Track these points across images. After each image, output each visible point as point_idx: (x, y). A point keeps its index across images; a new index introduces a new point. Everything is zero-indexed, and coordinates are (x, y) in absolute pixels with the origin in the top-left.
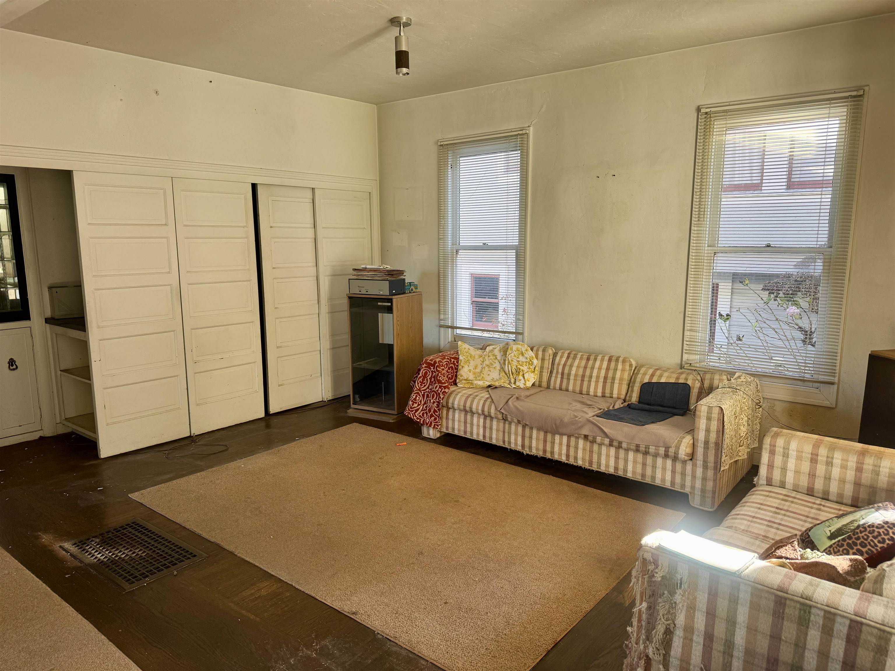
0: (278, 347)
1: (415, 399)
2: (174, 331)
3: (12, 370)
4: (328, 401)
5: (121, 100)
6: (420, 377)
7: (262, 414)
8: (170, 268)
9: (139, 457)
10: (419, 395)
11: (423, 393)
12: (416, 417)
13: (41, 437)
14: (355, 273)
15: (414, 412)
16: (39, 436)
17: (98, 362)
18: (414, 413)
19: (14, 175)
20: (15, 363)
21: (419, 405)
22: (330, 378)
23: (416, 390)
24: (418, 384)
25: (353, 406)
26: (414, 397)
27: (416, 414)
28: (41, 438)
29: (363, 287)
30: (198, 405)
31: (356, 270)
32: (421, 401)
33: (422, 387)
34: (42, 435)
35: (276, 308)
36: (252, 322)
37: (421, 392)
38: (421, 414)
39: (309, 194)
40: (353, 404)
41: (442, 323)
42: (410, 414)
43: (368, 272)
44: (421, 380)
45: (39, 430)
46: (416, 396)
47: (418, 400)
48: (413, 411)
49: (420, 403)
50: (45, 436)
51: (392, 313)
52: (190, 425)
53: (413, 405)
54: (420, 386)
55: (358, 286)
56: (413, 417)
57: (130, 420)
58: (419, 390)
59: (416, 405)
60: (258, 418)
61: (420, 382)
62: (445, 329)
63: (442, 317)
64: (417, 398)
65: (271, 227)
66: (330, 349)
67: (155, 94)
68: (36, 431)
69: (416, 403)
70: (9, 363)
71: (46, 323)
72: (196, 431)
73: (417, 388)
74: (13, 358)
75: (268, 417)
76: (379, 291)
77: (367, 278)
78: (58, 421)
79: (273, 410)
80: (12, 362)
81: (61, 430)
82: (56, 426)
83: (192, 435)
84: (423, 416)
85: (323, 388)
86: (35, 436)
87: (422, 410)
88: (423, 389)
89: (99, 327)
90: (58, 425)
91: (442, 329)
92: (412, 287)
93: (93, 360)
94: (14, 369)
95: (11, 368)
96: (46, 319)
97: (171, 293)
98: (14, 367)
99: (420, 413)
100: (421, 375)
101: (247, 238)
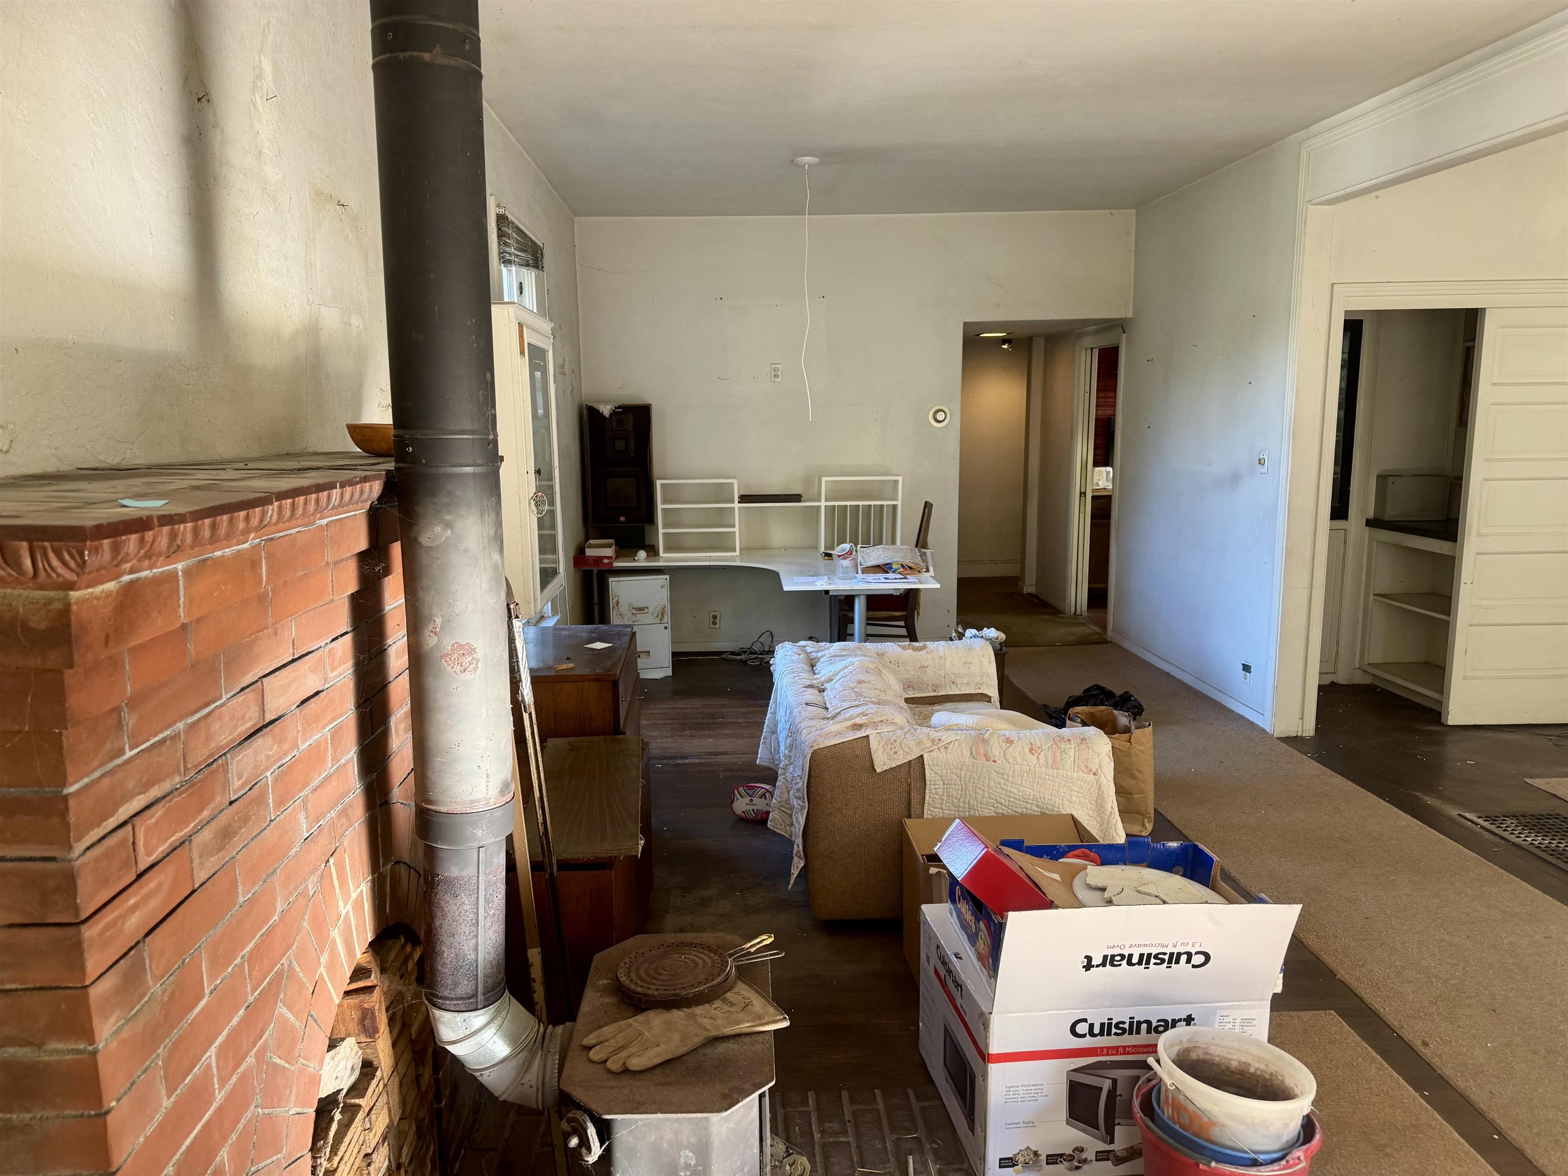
9: (1506, 736)
13: (1333, 682)
16: (1330, 681)
17: (1469, 585)
28: (1334, 684)
34: (1335, 680)
45: (1332, 673)
57: (1497, 678)
68: (1328, 673)
71: (1366, 525)
78: (1357, 666)
81: (1360, 679)
82: (1353, 672)
89: (1479, 535)
90: (1356, 671)
93: (1462, 581)
96: (1367, 520)
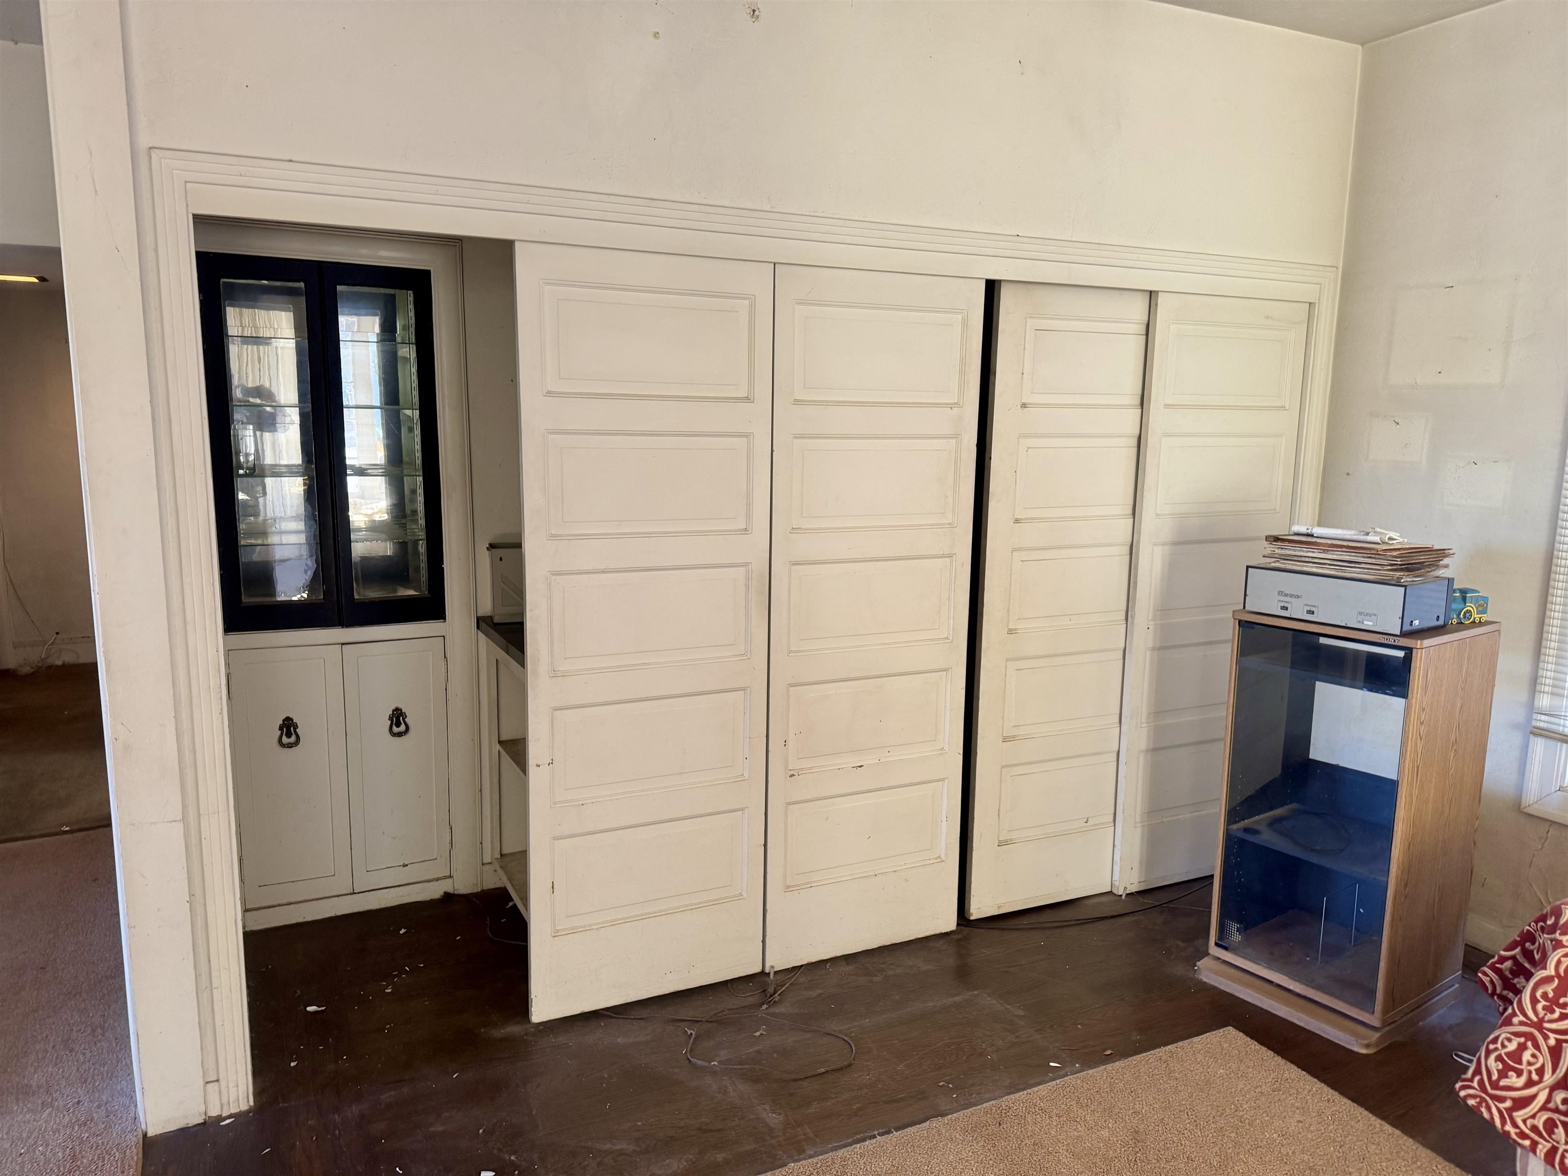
0: (1005, 740)
1: (1516, 1056)
2: (743, 689)
3: (394, 735)
4: (1127, 895)
5: (656, 35)
6: (1548, 980)
7: (949, 922)
8: (749, 517)
10: (1537, 1046)
11: (1552, 1042)
12: (1515, 1125)
13: (446, 894)
14: (1269, 548)
15: (1508, 1104)
16: (442, 893)
17: (545, 768)
18: (1510, 1110)
19: (429, 271)
20: (404, 719)
21: (1530, 1083)
22: (1139, 831)
23: (1521, 1023)
24: (1534, 1001)
25: (1214, 950)
26: (1512, 1046)
27: (1519, 1115)
28: (448, 897)
29: (1298, 597)
30: (788, 888)
31: (1277, 539)
32: (1541, 1072)
33: (1549, 1016)
34: (450, 890)
35: (1011, 632)
36: (946, 670)
37: (1546, 1038)
38: (1540, 1122)
39: (1137, 309)
40: (1216, 944)
41: (1542, 721)
42: (1489, 1109)
43: (1325, 551)
44: (1549, 989)
45: (445, 878)
46: (1522, 1048)
47: (1530, 1064)
48: (1502, 1099)
49: (1535, 1077)
50: (456, 892)
51: (1404, 694)
52: (764, 941)
53: (1503, 1074)
54: (1541, 1013)
55: (1280, 593)
56: (1504, 1123)
57: (613, 923)
58: (1539, 1026)
59: (1514, 1080)
60: (938, 932)
61: (1545, 996)
62: (1551, 743)
63: (1544, 701)
64: (1526, 1056)
65: (1024, 406)
66: (1147, 751)
67: (748, 17)
68: (437, 879)
69: (1519, 1073)
70: (391, 719)
71: (478, 628)
72: (779, 960)
73: (1525, 1015)
74: (400, 706)
75: (966, 930)
76: (1360, 618)
77: (1315, 570)
78: (486, 859)
79: (979, 908)
80: (397, 717)
81: (492, 881)
82: (482, 873)
83: (767, 971)
84: (1550, 1132)
85: (1117, 858)
86: (434, 892)
87: (1544, 1108)
88: (1554, 1026)
89: (554, 674)
90: (486, 867)
91: (1539, 745)
92: (1470, 606)
93: (533, 762)
94: (400, 735)
95: (395, 729)
96: (478, 619)
97: (747, 587)
98: (402, 728)
99: (1533, 1117)
100: (1551, 971)
101: (956, 436)
